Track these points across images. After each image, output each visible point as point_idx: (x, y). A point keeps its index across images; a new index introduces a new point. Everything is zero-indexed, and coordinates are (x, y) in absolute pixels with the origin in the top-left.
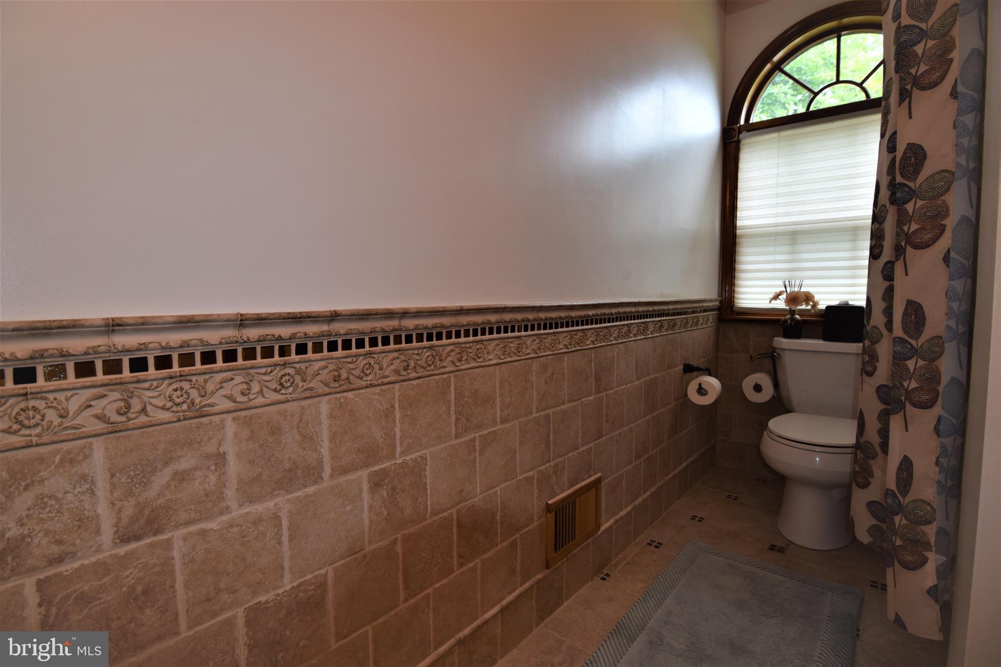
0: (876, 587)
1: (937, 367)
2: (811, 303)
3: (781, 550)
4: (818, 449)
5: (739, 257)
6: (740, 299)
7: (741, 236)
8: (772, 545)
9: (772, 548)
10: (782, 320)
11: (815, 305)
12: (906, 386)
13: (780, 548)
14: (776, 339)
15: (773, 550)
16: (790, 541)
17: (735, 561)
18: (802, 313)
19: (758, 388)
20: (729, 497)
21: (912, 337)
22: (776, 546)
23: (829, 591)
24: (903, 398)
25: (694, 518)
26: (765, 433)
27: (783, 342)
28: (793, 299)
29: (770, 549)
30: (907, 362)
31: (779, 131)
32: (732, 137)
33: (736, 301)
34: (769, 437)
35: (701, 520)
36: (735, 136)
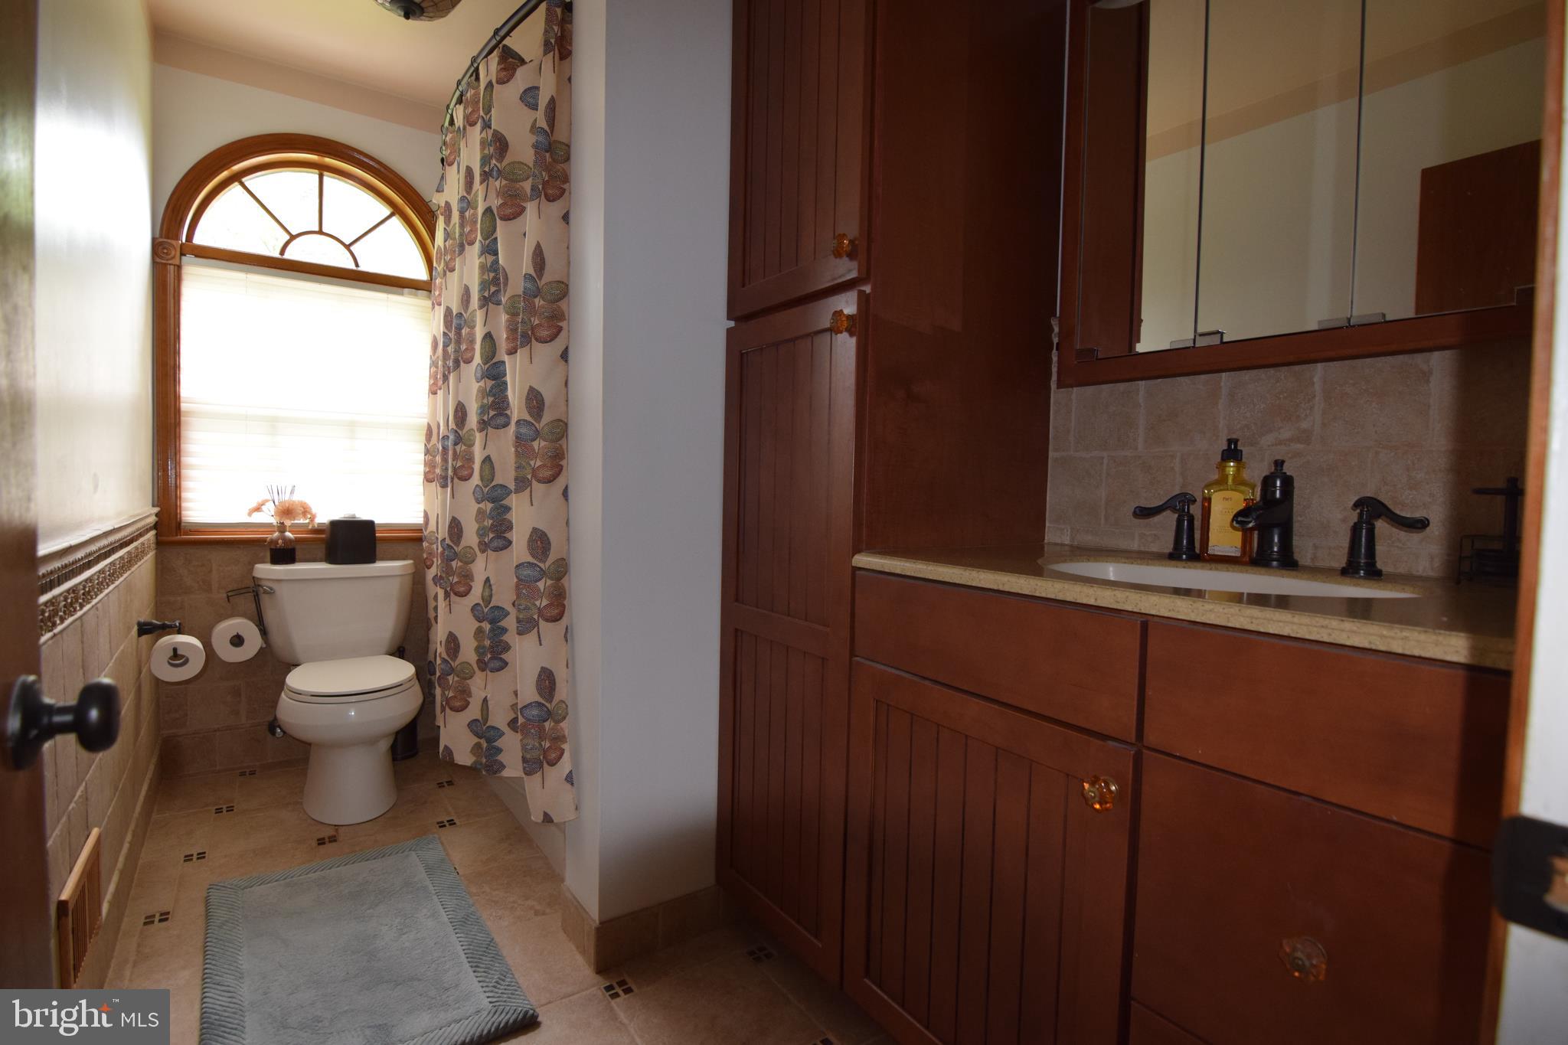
0: (445, 826)
1: (562, 584)
2: (309, 516)
3: (333, 839)
4: (353, 699)
5: (186, 445)
6: (189, 510)
7: (188, 413)
8: (318, 840)
9: (321, 842)
10: (268, 539)
11: (312, 519)
12: (538, 605)
13: (329, 838)
14: (259, 566)
15: (324, 843)
16: (335, 826)
17: (292, 877)
18: (294, 528)
19: (237, 641)
20: (219, 811)
21: (541, 561)
22: (324, 839)
23: (410, 850)
24: (536, 617)
25: (188, 858)
26: (283, 695)
27: (266, 570)
28: (287, 511)
29: (319, 844)
30: (537, 584)
31: (247, 272)
32: (169, 257)
33: (183, 513)
34: (291, 699)
35: (201, 856)
36: (174, 257)
